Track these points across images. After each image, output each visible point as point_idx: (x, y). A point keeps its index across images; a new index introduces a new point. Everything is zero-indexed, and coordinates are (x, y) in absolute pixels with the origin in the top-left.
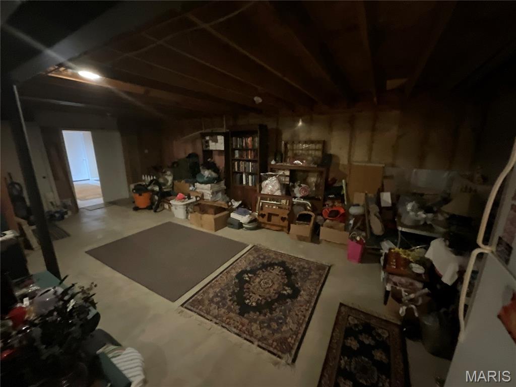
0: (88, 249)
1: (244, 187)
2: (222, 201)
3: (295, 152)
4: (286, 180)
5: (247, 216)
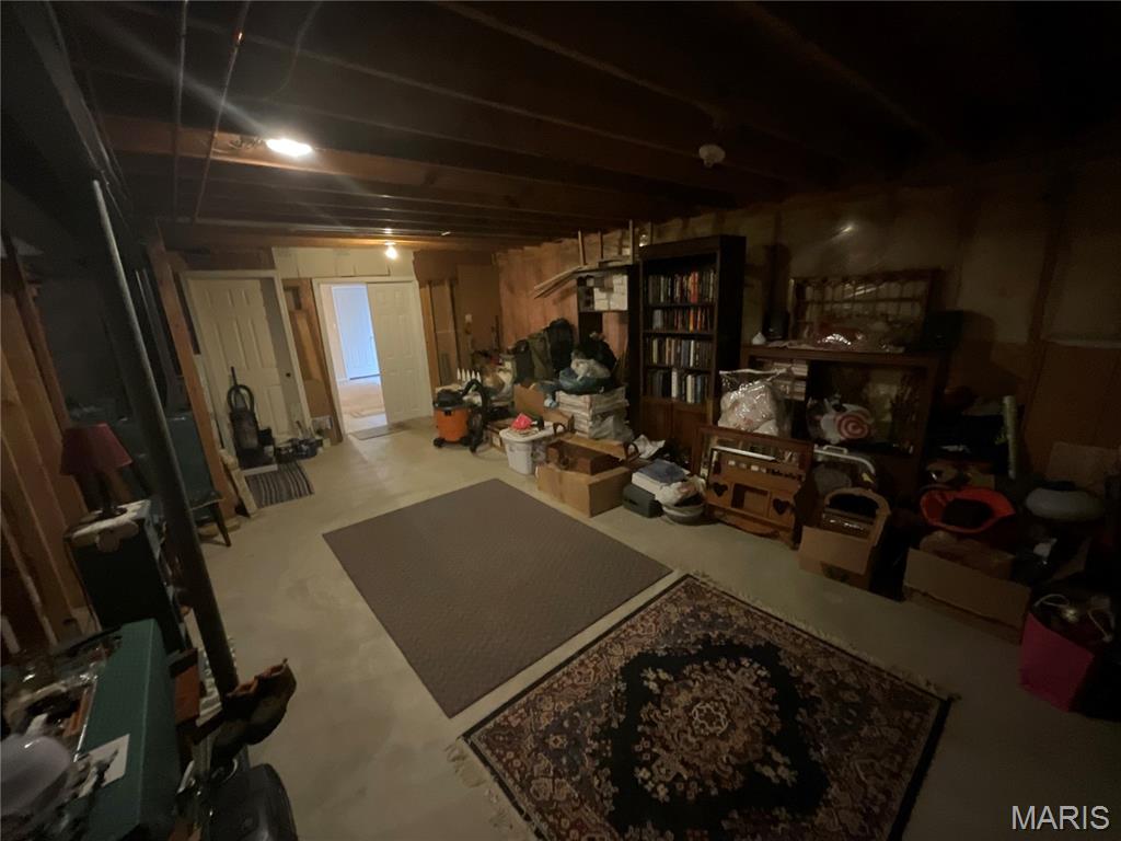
1: (672, 405)
2: (615, 439)
3: (827, 308)
4: (797, 390)
5: (675, 485)
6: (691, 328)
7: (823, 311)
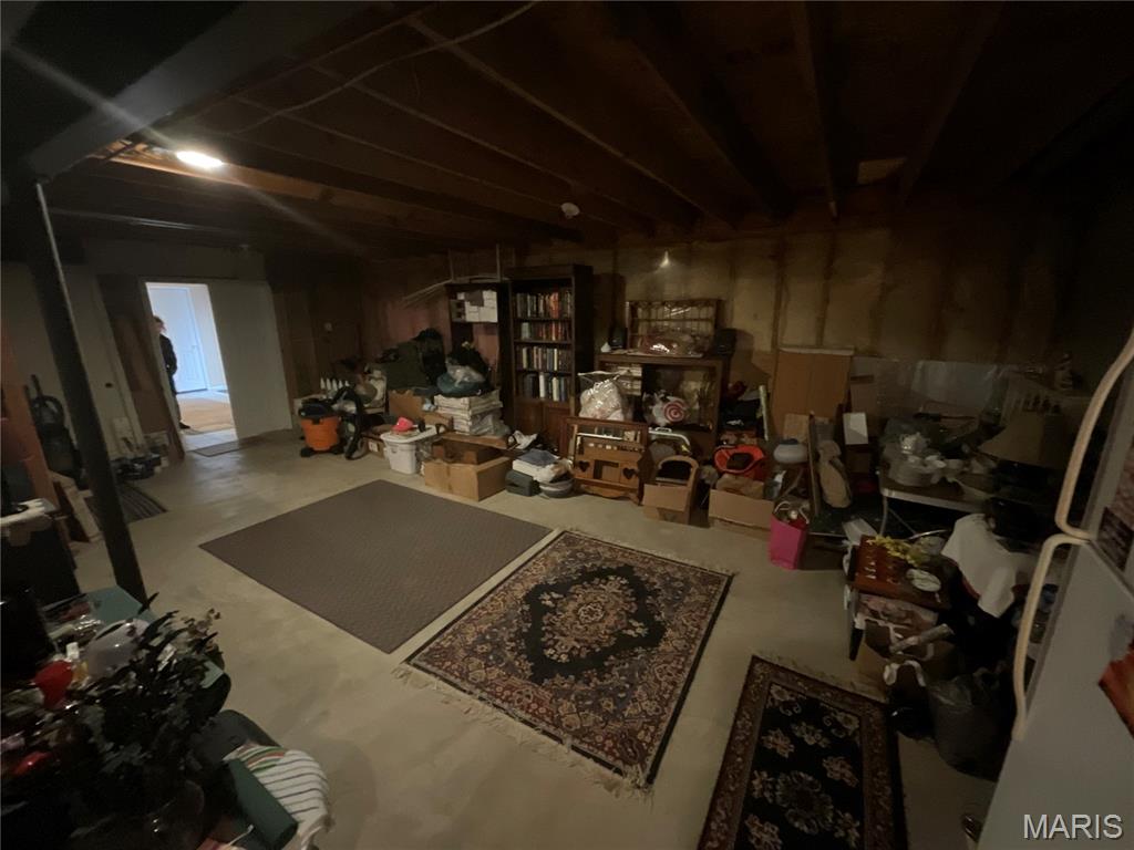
0: (204, 539)
1: (541, 404)
2: (494, 435)
3: (653, 324)
4: (636, 387)
5: (549, 467)
6: (554, 338)
7: (650, 326)
